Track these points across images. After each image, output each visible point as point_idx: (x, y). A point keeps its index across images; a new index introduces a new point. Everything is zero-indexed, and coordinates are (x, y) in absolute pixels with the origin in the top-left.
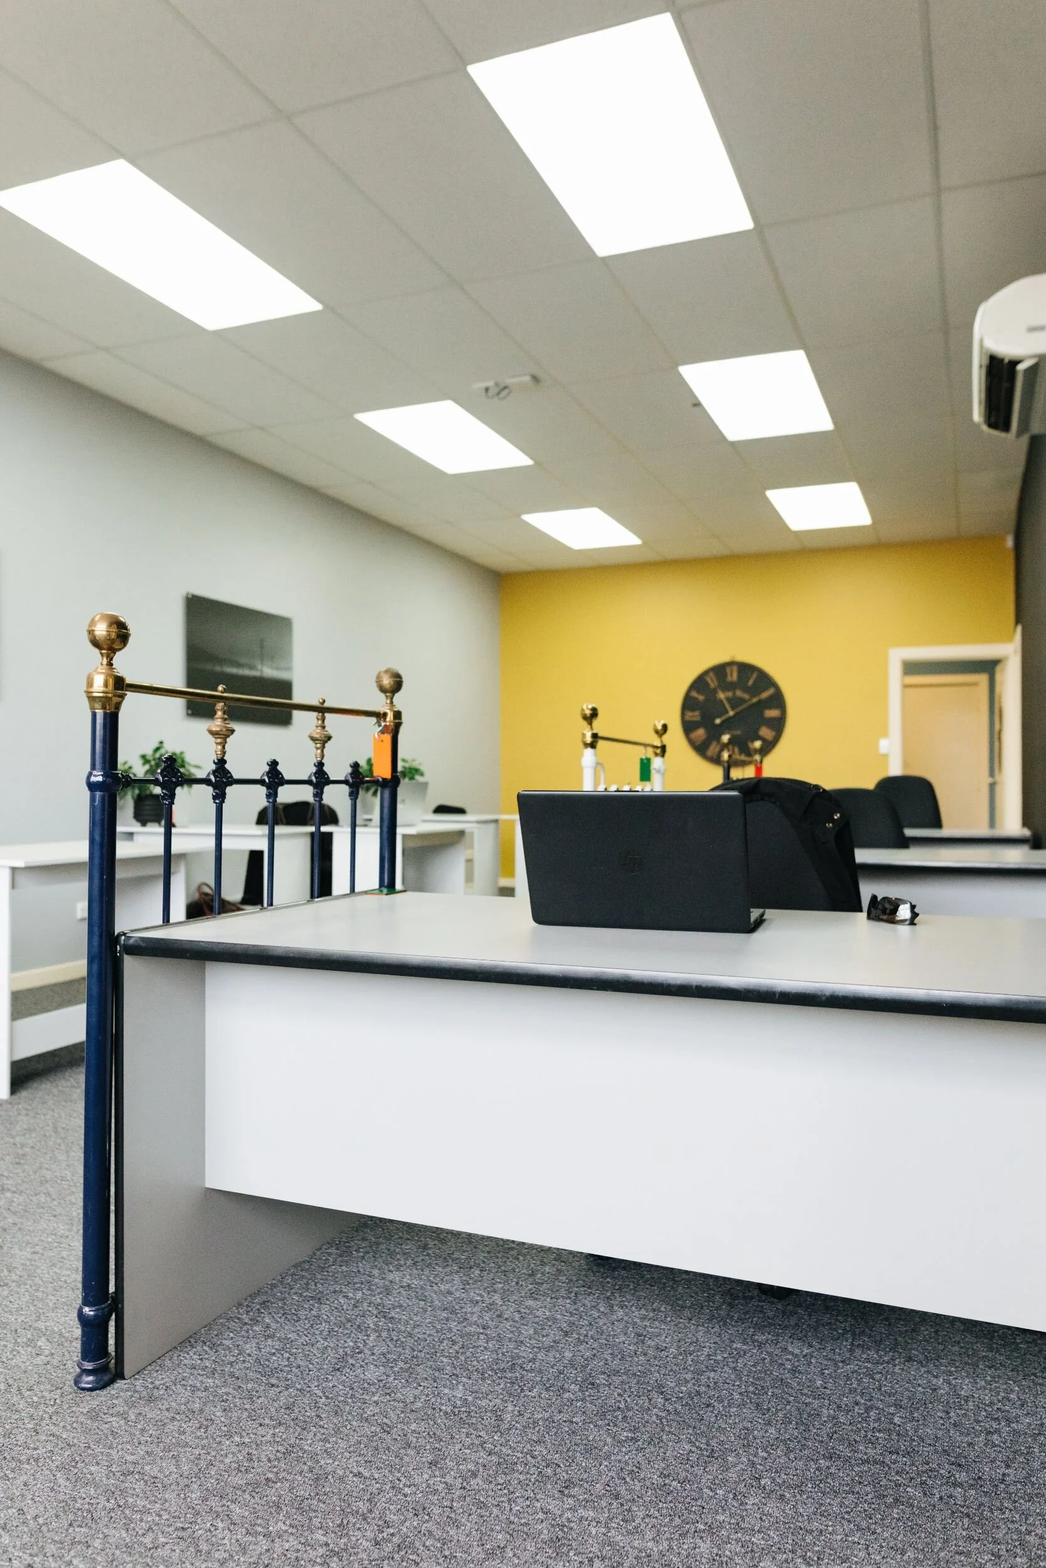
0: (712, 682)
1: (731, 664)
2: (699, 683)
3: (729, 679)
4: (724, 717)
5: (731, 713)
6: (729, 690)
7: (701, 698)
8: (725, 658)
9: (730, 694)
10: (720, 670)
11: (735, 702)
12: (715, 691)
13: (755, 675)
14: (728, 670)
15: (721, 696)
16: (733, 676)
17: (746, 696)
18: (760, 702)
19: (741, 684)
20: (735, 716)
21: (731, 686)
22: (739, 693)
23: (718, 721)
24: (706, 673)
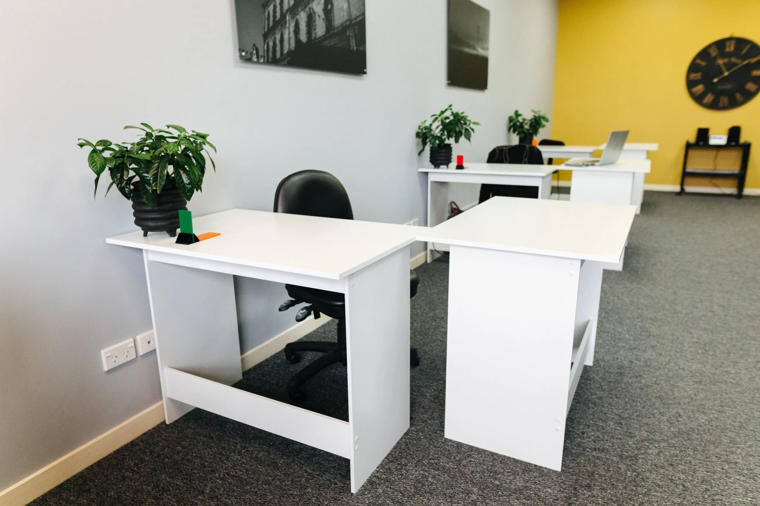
0: (714, 52)
1: (730, 39)
2: (704, 54)
3: (727, 50)
4: (721, 77)
5: (726, 74)
6: (726, 57)
7: (704, 64)
8: (726, 35)
9: (726, 60)
10: (720, 44)
11: (729, 66)
12: (715, 58)
13: (748, 47)
14: (728, 44)
15: (720, 62)
16: (730, 48)
17: (739, 61)
18: (748, 64)
19: (736, 53)
20: (729, 75)
21: (730, 55)
22: (734, 60)
23: (715, 80)
24: (710, 46)
